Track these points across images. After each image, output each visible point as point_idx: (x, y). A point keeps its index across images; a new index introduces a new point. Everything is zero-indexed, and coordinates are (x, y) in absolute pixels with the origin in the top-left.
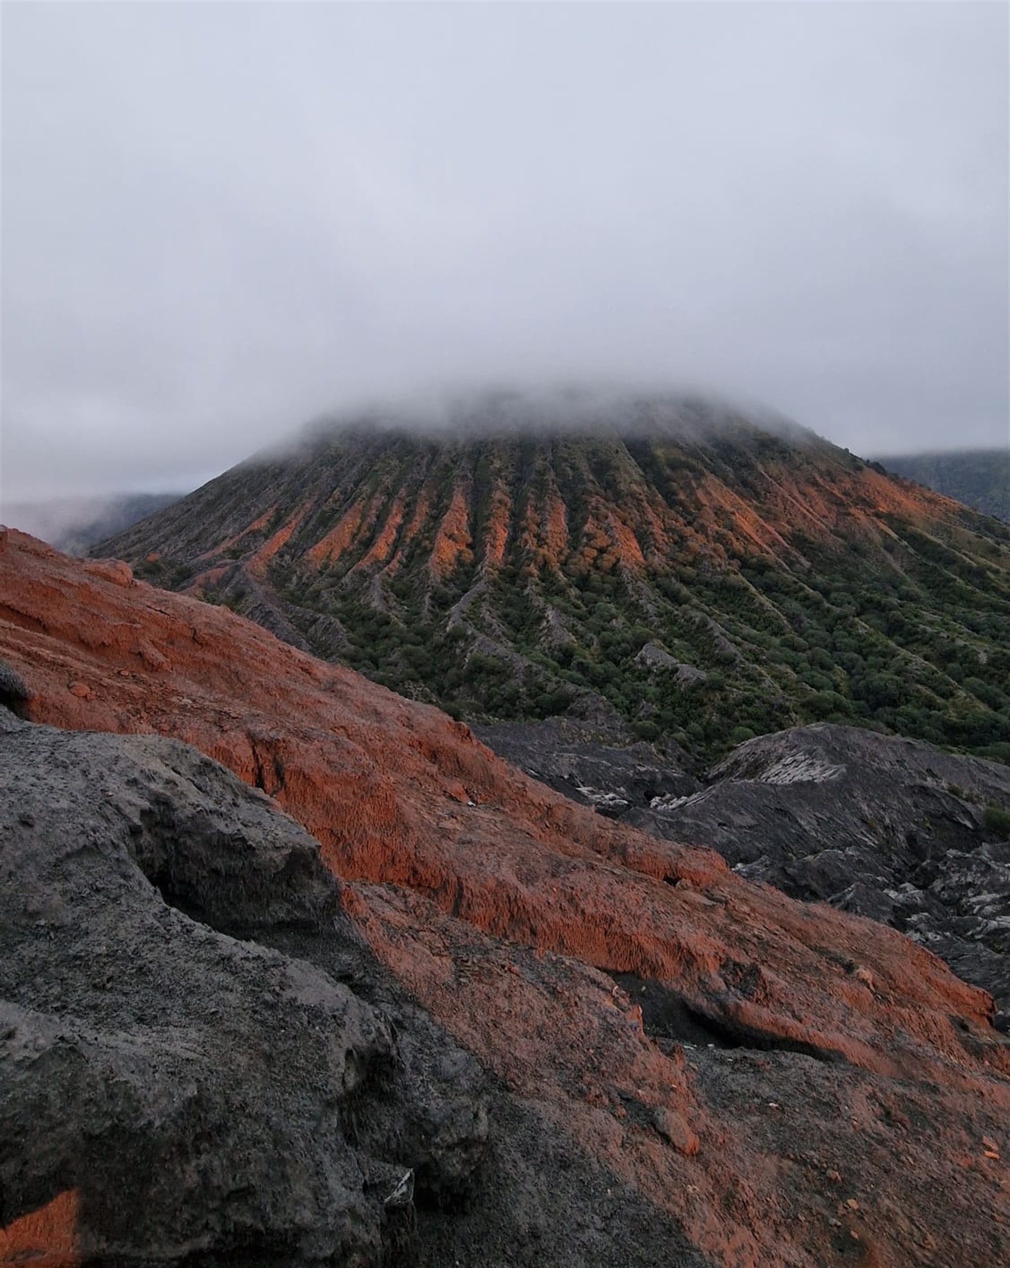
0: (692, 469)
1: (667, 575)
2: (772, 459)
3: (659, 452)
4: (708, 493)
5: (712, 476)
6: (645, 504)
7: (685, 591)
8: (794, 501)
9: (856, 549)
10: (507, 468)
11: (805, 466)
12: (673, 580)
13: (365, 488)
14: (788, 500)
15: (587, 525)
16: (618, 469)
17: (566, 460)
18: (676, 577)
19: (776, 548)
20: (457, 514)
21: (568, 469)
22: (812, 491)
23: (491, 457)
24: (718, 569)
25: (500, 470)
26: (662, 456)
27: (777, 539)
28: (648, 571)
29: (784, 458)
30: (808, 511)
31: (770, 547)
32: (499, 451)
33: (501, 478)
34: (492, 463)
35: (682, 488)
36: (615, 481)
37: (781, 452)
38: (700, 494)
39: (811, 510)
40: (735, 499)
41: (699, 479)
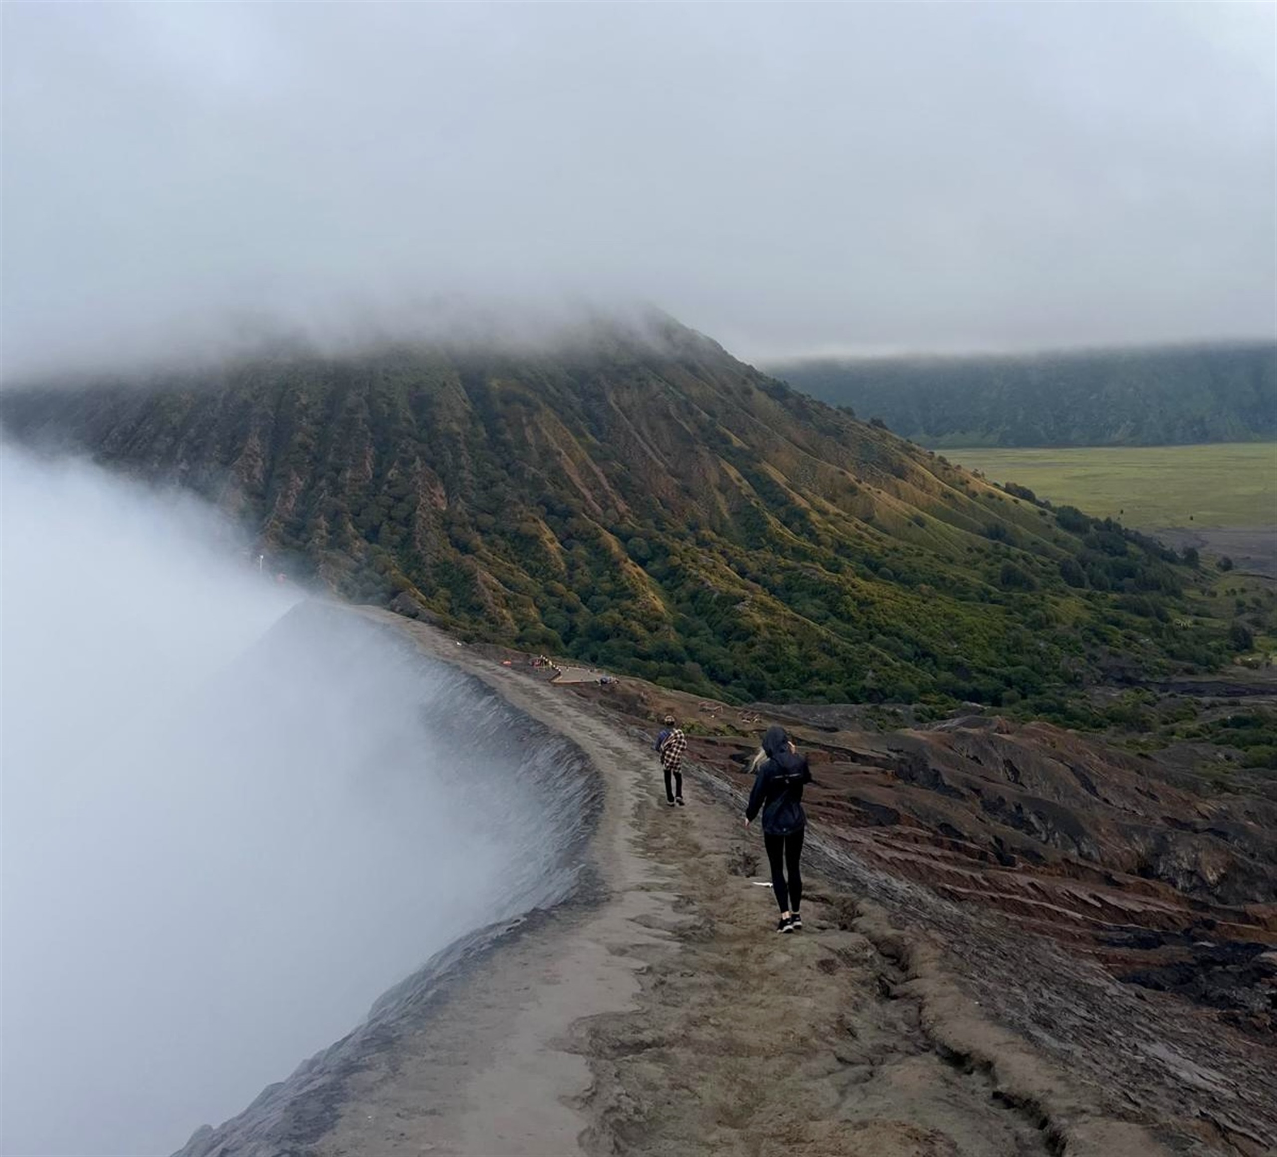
0: (527, 403)
1: (463, 525)
2: (628, 388)
3: (495, 384)
4: (537, 431)
5: (548, 411)
6: (462, 446)
7: (477, 540)
8: (638, 437)
9: (687, 491)
10: (315, 404)
11: (662, 395)
12: (470, 529)
13: (148, 428)
14: (631, 435)
15: (392, 471)
16: (439, 405)
17: (384, 395)
18: (472, 525)
19: (597, 491)
20: (250, 459)
21: (384, 405)
22: (662, 424)
23: (298, 393)
24: (519, 516)
25: (306, 407)
26: (497, 387)
27: (599, 482)
28: (444, 520)
29: (642, 386)
30: (651, 447)
31: (590, 490)
32: (308, 384)
33: (307, 417)
34: (299, 398)
35: (509, 425)
36: (434, 419)
37: (639, 380)
38: (529, 432)
39: (655, 446)
40: (569, 437)
41: (532, 415)
